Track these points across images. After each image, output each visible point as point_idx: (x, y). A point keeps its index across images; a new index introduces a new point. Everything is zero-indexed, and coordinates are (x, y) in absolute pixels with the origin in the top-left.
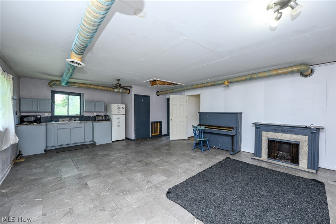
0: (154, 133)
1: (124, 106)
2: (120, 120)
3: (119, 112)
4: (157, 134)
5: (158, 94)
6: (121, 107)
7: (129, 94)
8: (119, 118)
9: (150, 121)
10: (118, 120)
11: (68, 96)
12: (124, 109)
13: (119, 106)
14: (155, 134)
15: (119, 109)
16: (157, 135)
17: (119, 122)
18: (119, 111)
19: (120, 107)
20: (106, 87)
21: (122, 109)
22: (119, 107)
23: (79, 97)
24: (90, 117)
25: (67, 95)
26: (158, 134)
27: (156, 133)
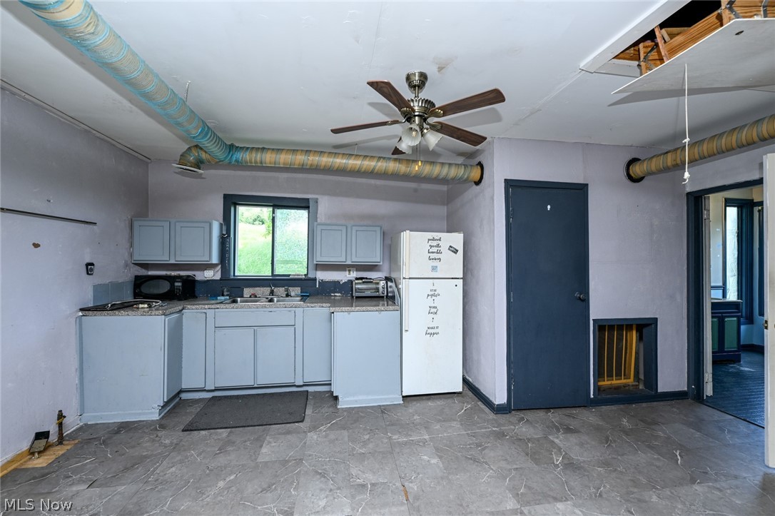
0: (610, 376)
1: (457, 239)
2: (438, 302)
3: (434, 268)
4: (623, 381)
5: (637, 170)
6: (444, 246)
7: (478, 183)
8: (434, 294)
9: (592, 317)
10: (430, 302)
11: (273, 213)
12: (456, 251)
13: (434, 239)
14: (615, 382)
15: (435, 252)
16: (625, 386)
17: (433, 311)
18: (436, 263)
19: (438, 246)
20: (380, 158)
21: (445, 254)
22: (435, 243)
23: (304, 213)
24: (338, 282)
25: (271, 209)
26: (631, 381)
27: (619, 375)
